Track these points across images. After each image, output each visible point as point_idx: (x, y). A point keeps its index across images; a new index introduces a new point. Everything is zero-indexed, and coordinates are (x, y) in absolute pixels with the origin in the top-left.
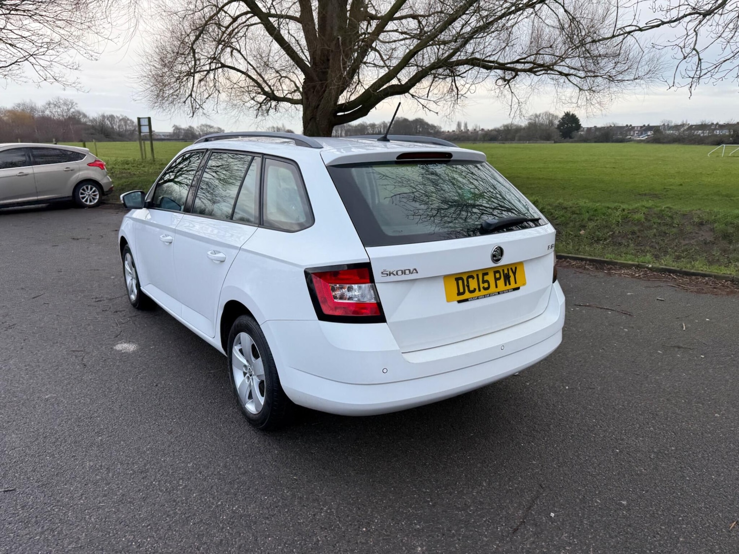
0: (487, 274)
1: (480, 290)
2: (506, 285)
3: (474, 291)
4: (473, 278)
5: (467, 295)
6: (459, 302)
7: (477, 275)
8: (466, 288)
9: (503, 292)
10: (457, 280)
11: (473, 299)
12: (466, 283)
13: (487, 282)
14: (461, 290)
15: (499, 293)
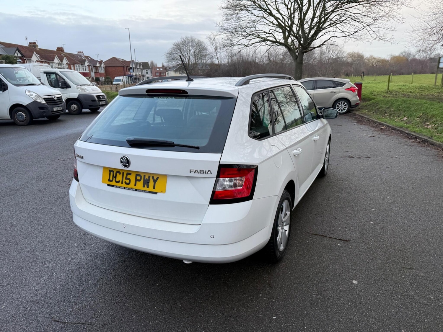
0: (130, 174)
1: (122, 183)
2: (144, 186)
3: (118, 182)
4: (120, 174)
5: (113, 183)
6: (108, 185)
7: (123, 173)
8: (114, 178)
9: (140, 191)
10: (110, 171)
11: (116, 187)
12: (115, 175)
13: (129, 179)
14: (111, 179)
15: (136, 190)
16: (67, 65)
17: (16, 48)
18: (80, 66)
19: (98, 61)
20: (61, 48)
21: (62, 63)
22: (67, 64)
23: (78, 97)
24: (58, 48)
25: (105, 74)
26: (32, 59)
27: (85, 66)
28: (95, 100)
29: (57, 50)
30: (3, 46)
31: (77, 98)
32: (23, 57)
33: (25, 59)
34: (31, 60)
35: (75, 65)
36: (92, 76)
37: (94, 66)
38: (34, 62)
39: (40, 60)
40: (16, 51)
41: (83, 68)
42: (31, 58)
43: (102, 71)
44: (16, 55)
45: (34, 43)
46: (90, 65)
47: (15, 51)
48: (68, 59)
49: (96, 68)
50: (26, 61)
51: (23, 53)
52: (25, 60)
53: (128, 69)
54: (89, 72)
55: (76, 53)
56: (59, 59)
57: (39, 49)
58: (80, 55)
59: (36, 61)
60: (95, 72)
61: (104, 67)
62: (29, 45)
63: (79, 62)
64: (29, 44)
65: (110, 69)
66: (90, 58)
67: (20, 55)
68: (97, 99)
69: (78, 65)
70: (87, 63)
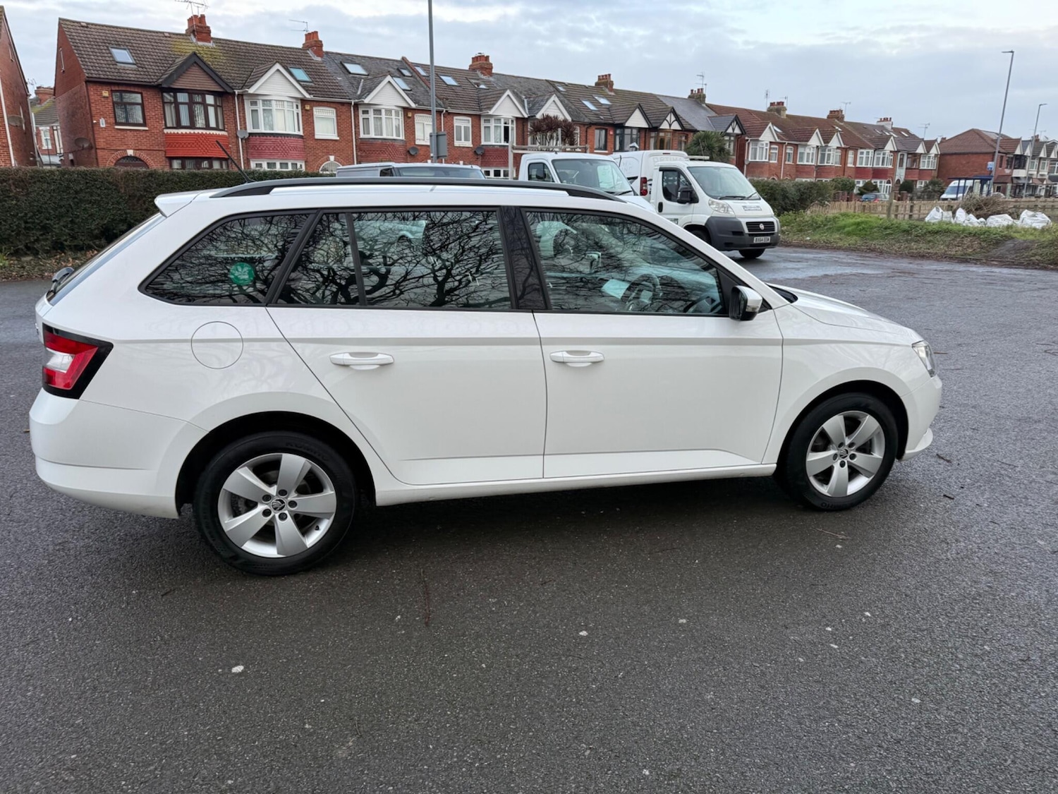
16: (839, 151)
17: (734, 117)
18: (870, 153)
19: (923, 139)
20: (838, 111)
21: (827, 146)
22: (838, 148)
23: (706, 224)
24: (831, 112)
25: (935, 174)
26: (760, 139)
27: (884, 154)
28: (741, 233)
29: (828, 117)
30: (713, 114)
31: (704, 224)
32: (743, 136)
33: (747, 138)
34: (758, 140)
35: (860, 151)
36: (897, 178)
37: (908, 154)
38: (763, 145)
39: (778, 140)
40: (733, 121)
41: (878, 158)
42: (759, 136)
43: (928, 164)
44: (730, 131)
45: (779, 103)
46: (898, 151)
47: (730, 122)
48: (846, 135)
49: (915, 157)
50: (749, 144)
51: (746, 125)
52: (747, 140)
53: (1007, 161)
54: (890, 167)
55: (874, 122)
56: (823, 138)
57: (787, 116)
58: (883, 126)
59: (768, 142)
60: (907, 169)
61: (936, 155)
62: (769, 110)
63: (871, 145)
64: (769, 105)
65: (953, 161)
66: (907, 131)
67: (737, 131)
68: (746, 231)
69: (865, 151)
70: (890, 147)
